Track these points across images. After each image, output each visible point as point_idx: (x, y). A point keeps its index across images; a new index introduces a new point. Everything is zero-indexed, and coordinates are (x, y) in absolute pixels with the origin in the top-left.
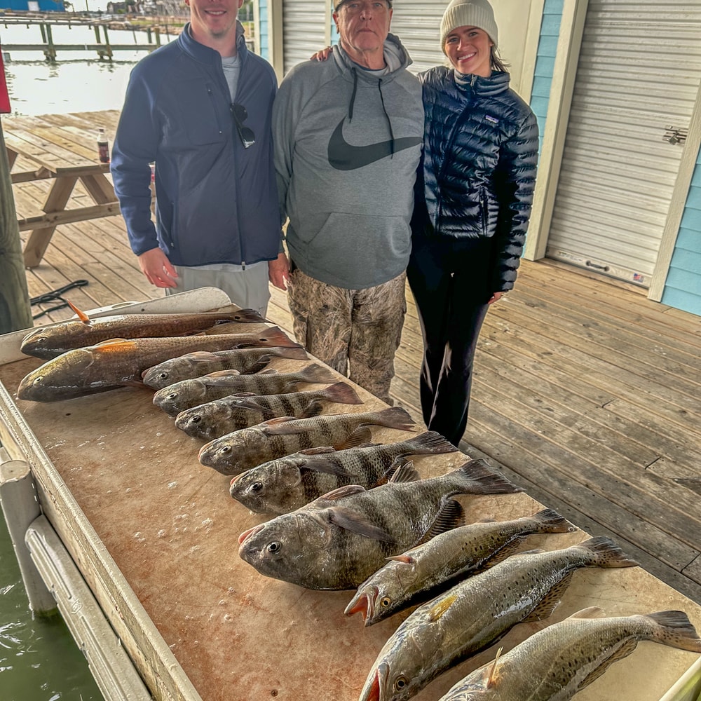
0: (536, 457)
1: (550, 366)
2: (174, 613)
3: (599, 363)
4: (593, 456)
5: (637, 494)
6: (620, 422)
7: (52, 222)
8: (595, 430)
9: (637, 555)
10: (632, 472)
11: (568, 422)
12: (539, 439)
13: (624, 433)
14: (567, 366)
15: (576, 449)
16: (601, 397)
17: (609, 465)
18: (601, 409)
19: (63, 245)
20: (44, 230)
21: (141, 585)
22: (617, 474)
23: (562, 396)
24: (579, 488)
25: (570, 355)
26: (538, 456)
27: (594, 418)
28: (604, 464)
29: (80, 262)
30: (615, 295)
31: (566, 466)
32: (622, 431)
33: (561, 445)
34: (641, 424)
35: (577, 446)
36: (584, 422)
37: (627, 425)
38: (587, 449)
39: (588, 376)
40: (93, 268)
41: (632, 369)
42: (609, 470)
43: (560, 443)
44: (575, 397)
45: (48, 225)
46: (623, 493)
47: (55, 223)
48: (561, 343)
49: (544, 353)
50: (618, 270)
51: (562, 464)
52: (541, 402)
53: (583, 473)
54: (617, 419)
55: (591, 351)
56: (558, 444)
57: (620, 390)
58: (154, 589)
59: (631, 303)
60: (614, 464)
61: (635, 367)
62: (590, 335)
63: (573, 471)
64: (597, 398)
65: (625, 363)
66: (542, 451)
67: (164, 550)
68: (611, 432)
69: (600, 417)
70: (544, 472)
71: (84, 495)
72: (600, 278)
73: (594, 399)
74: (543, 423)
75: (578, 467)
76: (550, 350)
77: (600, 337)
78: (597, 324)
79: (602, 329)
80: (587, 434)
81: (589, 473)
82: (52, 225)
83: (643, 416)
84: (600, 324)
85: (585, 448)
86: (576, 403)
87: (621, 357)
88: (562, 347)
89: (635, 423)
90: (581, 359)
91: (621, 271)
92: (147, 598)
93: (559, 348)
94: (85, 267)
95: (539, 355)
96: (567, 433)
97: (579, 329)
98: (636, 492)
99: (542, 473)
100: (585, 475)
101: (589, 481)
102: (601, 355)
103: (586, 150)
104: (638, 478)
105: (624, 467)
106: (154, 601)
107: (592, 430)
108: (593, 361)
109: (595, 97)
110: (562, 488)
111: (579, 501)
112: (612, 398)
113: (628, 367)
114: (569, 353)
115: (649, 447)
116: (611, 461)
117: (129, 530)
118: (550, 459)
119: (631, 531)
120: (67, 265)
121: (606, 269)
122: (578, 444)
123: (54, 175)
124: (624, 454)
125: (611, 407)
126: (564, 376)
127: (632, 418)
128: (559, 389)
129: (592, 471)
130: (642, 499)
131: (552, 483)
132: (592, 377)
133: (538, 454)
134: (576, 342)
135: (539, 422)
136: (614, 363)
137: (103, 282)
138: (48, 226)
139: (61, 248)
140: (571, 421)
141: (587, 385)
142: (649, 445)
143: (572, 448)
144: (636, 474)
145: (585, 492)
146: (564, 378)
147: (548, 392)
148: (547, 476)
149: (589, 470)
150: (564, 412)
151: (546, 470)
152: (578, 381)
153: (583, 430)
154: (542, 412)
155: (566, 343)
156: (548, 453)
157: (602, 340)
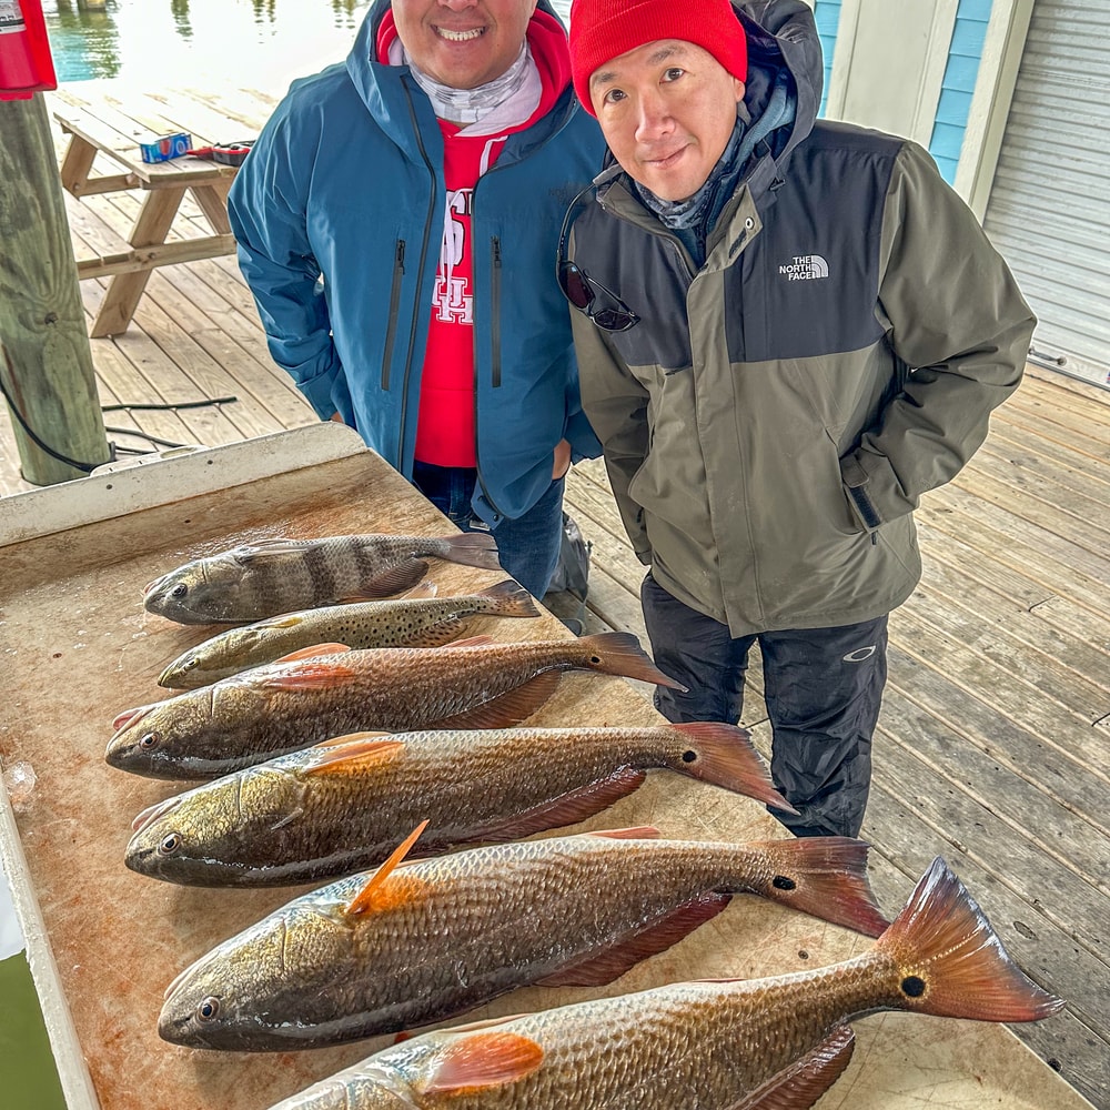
0: (905, 696)
1: (946, 534)
2: (157, 1073)
3: (1030, 530)
4: (1003, 699)
5: (1074, 771)
6: (1057, 638)
7: (146, 262)
8: (1011, 652)
9: (1061, 879)
10: (1069, 731)
11: (967, 635)
12: (914, 664)
13: (1062, 658)
14: (975, 535)
15: (974, 684)
16: (1028, 593)
17: (1030, 715)
18: (1026, 615)
19: (166, 298)
20: (133, 275)
21: (112, 1008)
22: (1041, 733)
23: (961, 588)
24: (973, 753)
25: (983, 514)
26: (908, 694)
27: (1012, 630)
28: (1020, 714)
29: (191, 329)
30: (1073, 408)
31: (956, 714)
32: (1058, 656)
33: (950, 677)
34: (1093, 645)
35: (976, 678)
36: (994, 636)
37: (1068, 645)
38: (994, 685)
39: (1010, 553)
40: (210, 339)
41: (1089, 544)
42: (1029, 724)
43: (948, 672)
44: (982, 590)
45: (138, 267)
46: (1048, 767)
47: (150, 264)
48: (970, 493)
49: (938, 510)
50: (1080, 365)
51: (948, 710)
52: (924, 597)
53: (983, 729)
54: (1055, 633)
55: (1020, 508)
56: (946, 674)
57: (1063, 580)
58: (132, 1019)
59: (1098, 423)
60: (1038, 713)
61: (1094, 540)
62: (1021, 480)
63: (966, 723)
64: (1022, 594)
65: (1078, 533)
66: (916, 685)
67: (163, 941)
68: (1040, 656)
69: (1022, 628)
70: (915, 722)
71: (52, 819)
72: (1049, 376)
73: (1016, 596)
74: (923, 634)
75: (977, 716)
76: (948, 505)
77: (1038, 483)
78: (1035, 461)
79: (1043, 470)
80: (996, 657)
81: (993, 728)
82: (146, 267)
83: (1099, 630)
84: (1040, 460)
85: (990, 684)
86: (983, 602)
87: (1071, 522)
88: (970, 499)
89: (1084, 643)
90: (1002, 523)
91: (1086, 367)
92: (118, 1036)
93: (965, 501)
94: (197, 337)
95: (928, 513)
96: (963, 655)
97: (1003, 469)
98: (1072, 766)
99: (911, 724)
100: (986, 730)
101: (991, 742)
102: (1036, 517)
103: (1040, 152)
104: (1078, 741)
105: (1056, 720)
106: (128, 1043)
107: (1006, 651)
108: (1022, 526)
109: (1061, 57)
110: (944, 753)
111: (970, 778)
112: (1047, 595)
113: (1081, 540)
114: (983, 511)
115: (1103, 687)
116: (1033, 708)
117: (113, 894)
118: (928, 700)
119: (1056, 836)
120: (169, 332)
121: (1060, 362)
122: (979, 674)
123: (146, 186)
124: (1058, 696)
125: (1043, 611)
126: (968, 552)
127: (1079, 632)
128: (956, 576)
129: (998, 724)
130: (1080, 779)
131: (927, 743)
132: (1016, 557)
133: (909, 689)
134: (996, 491)
135: (916, 634)
136: (1057, 532)
137: (223, 364)
138: (138, 269)
139: (162, 303)
140: (972, 633)
141: (1008, 571)
142: (1103, 682)
143: (970, 682)
144: (1075, 733)
145: (983, 762)
146: (968, 557)
147: (938, 581)
148: (920, 729)
149: (993, 724)
150: (961, 617)
151: (919, 719)
152: (991, 562)
153: (991, 650)
154: (922, 616)
155: (979, 494)
156: (925, 689)
157: (1041, 489)
